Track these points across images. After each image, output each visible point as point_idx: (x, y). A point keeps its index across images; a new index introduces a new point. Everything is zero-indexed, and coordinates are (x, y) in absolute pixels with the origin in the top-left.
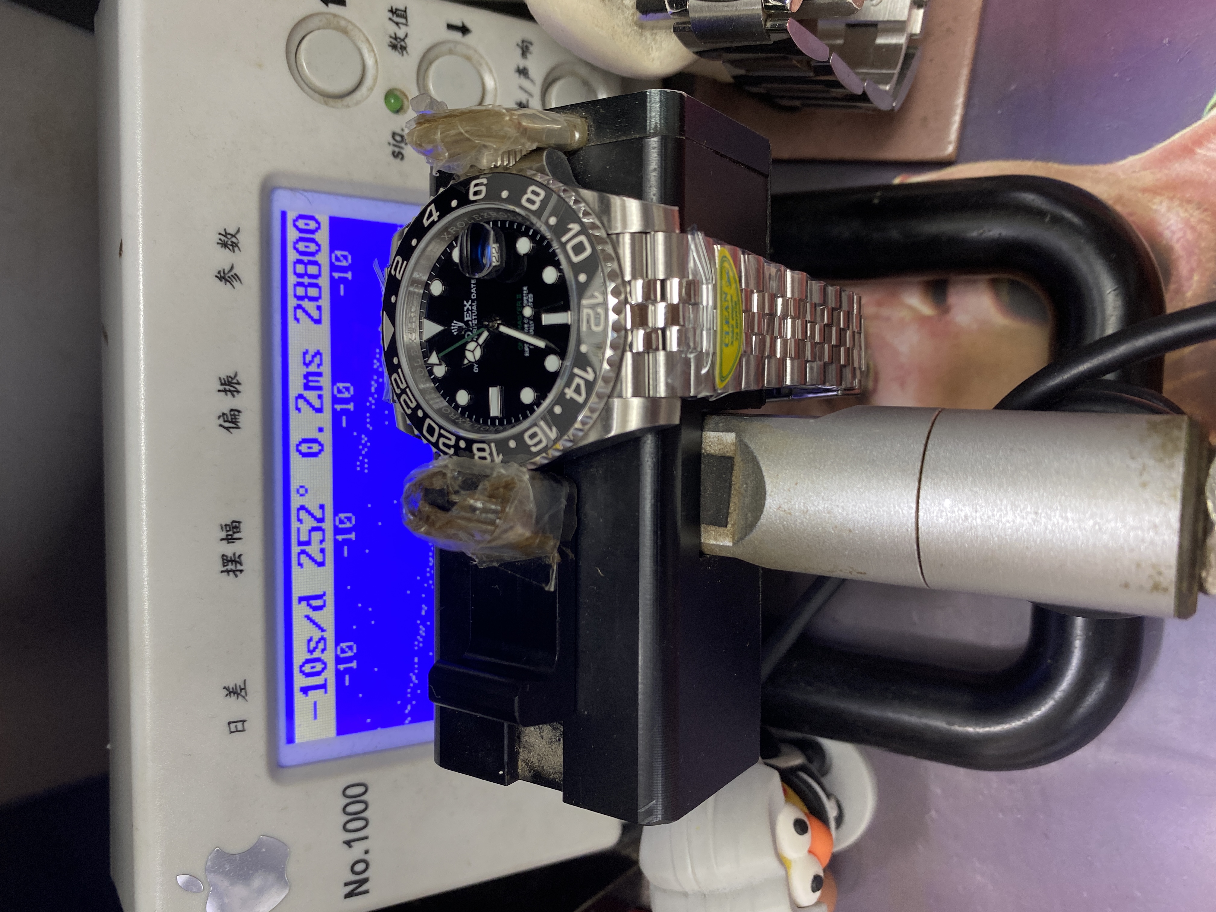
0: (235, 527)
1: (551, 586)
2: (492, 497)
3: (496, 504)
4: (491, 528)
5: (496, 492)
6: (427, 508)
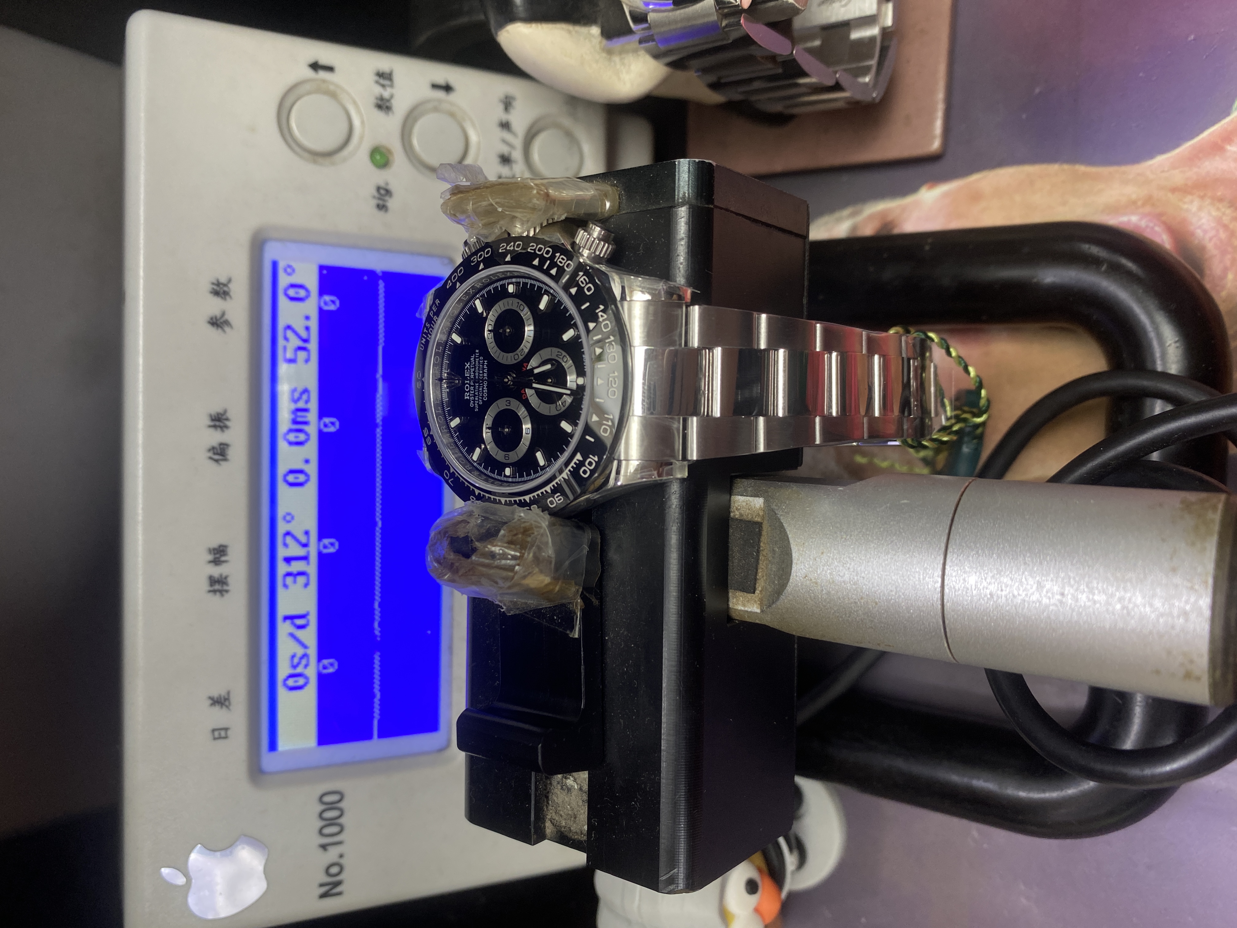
0: (223, 551)
1: (575, 633)
2: (511, 543)
3: (515, 550)
4: (511, 574)
5: (515, 538)
6: (452, 556)
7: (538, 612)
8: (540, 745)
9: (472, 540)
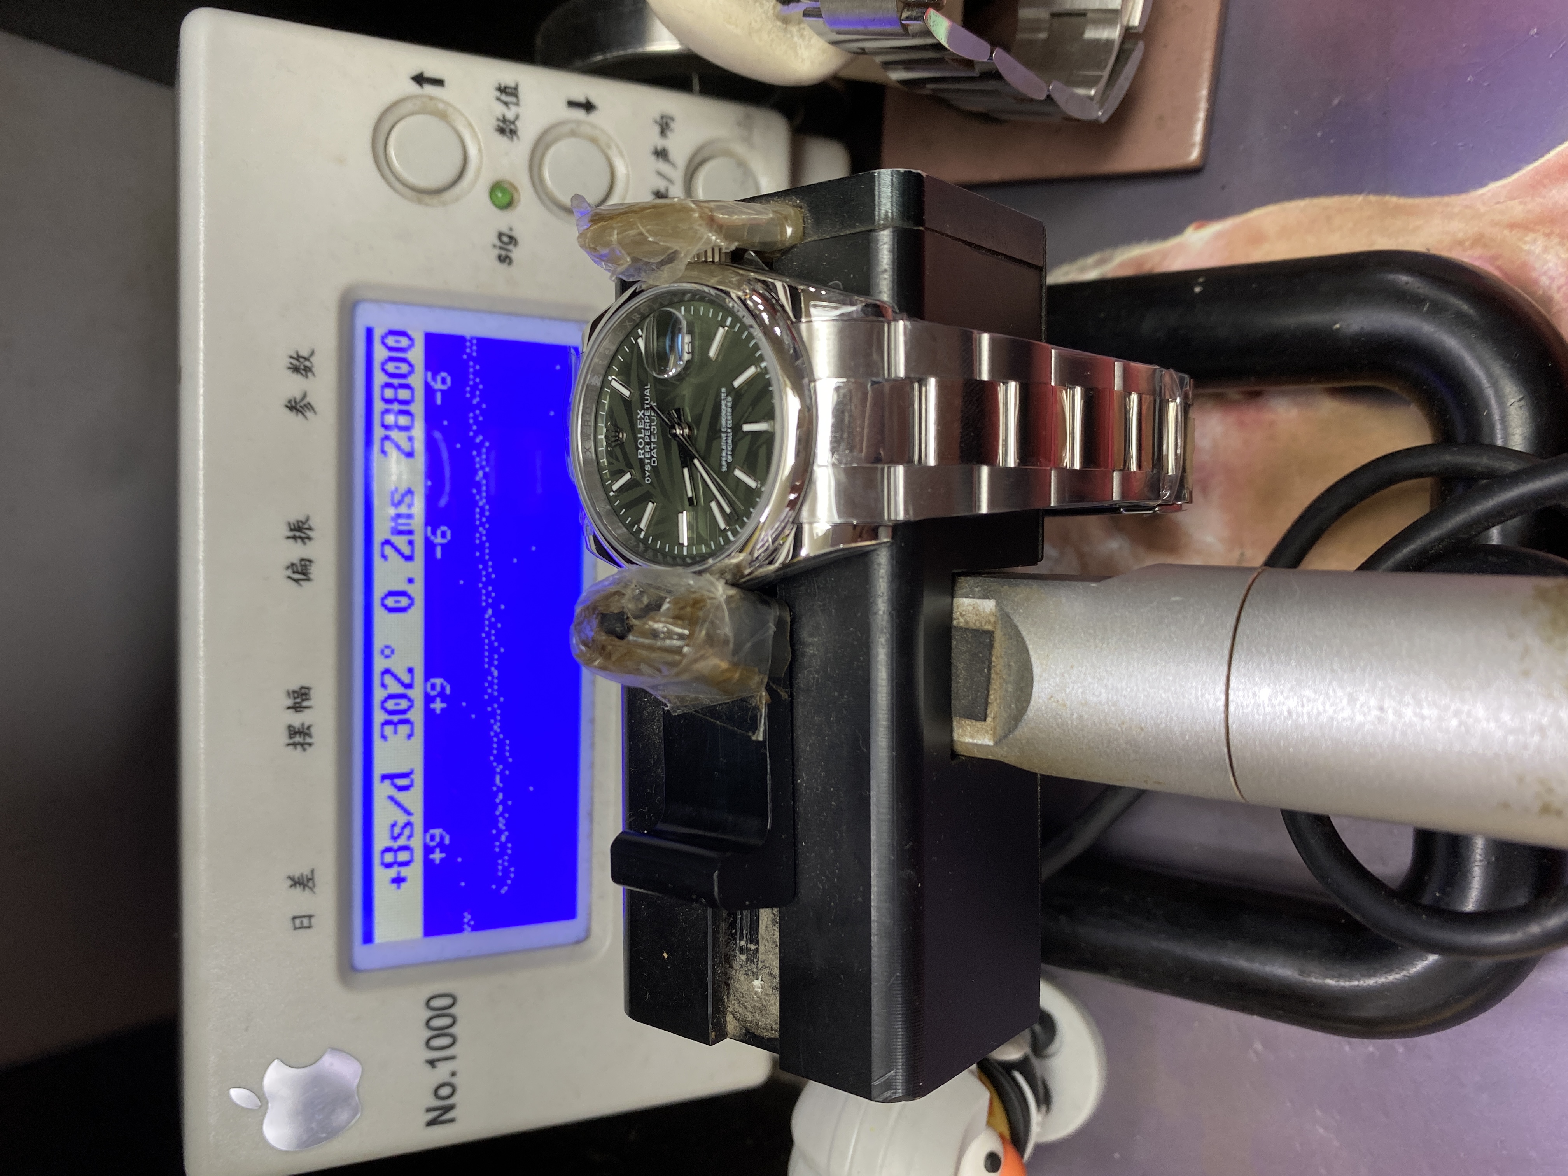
0: (305, 694)
1: (758, 734)
2: (677, 618)
3: (683, 627)
4: (677, 658)
5: (682, 612)
6: (603, 637)
7: (712, 711)
8: (716, 873)
9: (628, 618)
